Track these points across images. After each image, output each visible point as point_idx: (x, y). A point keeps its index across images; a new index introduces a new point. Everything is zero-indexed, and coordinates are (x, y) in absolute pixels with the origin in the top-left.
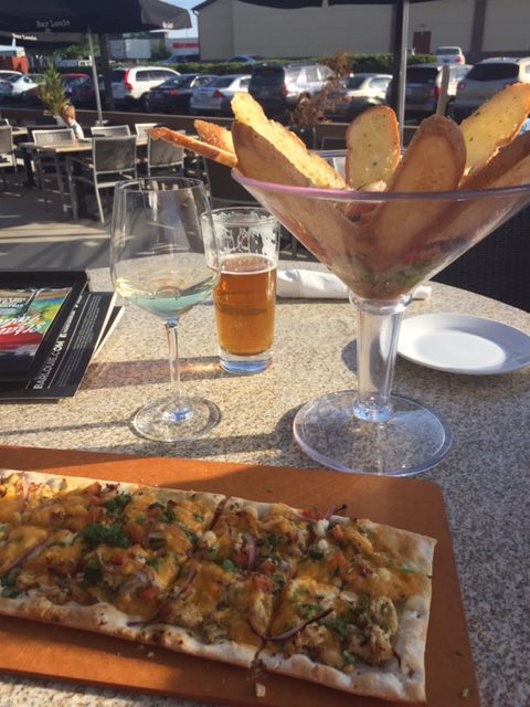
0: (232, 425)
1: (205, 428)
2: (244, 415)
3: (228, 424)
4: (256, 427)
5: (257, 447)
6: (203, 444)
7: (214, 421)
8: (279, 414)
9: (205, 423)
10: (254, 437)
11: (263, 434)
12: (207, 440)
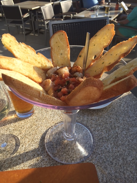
0: (24, 146)
1: (15, 150)
2: (28, 140)
3: (22, 146)
4: (32, 146)
5: (34, 156)
6: (15, 159)
7: (17, 146)
8: (39, 137)
9: (14, 147)
10: (32, 151)
11: (35, 149)
12: (16, 156)
